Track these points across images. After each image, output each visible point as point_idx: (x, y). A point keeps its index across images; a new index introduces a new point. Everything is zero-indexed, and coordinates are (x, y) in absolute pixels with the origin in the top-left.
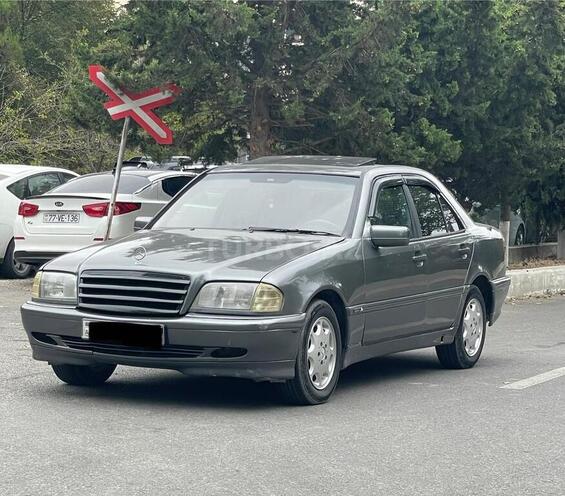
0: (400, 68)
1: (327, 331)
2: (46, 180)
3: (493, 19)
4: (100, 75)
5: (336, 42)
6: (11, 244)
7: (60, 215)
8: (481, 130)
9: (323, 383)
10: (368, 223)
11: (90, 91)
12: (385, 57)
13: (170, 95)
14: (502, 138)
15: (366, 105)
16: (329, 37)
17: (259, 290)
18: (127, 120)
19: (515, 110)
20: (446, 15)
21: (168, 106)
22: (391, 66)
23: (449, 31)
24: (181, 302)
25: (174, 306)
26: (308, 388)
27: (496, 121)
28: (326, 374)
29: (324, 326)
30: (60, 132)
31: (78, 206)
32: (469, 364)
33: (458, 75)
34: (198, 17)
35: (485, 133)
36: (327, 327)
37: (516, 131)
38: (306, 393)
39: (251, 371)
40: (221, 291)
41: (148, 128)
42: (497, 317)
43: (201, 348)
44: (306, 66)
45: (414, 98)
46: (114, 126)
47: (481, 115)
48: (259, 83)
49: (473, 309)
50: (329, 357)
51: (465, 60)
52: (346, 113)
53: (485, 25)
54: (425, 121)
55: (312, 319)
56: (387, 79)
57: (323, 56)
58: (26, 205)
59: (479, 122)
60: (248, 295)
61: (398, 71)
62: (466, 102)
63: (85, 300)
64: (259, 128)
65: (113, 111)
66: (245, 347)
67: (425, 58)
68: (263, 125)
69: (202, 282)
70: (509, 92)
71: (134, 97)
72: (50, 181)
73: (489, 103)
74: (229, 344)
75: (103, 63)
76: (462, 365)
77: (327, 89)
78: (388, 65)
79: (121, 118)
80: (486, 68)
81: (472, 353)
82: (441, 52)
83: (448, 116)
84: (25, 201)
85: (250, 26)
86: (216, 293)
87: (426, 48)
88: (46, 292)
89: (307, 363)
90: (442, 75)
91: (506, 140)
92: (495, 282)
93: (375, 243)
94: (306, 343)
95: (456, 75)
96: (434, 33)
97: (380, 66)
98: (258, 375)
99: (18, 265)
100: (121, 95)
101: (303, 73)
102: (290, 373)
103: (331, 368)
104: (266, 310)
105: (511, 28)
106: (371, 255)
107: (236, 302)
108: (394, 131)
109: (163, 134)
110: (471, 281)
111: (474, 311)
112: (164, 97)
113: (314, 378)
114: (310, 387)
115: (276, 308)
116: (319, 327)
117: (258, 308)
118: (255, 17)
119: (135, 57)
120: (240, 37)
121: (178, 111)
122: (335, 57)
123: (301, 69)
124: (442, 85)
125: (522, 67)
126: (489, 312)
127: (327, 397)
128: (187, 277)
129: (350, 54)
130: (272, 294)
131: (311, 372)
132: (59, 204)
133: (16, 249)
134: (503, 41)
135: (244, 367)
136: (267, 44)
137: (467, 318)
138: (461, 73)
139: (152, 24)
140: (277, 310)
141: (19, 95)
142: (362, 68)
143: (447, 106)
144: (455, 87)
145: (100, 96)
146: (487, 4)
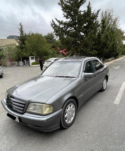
4: (59, 48)
10: (83, 73)
12: (89, 42)
18: (62, 53)
23: (96, 40)
24: (23, 109)
35: (100, 50)
36: (72, 105)
37: (103, 50)
41: (64, 53)
45: (93, 47)
54: (93, 50)
59: (100, 49)
61: (91, 44)
62: (98, 47)
65: (60, 52)
67: (93, 43)
69: (30, 102)
71: (62, 50)
73: (101, 47)
82: (95, 42)
90: (95, 44)
92: (108, 75)
95: (97, 44)
96: (94, 40)
106: (84, 81)
109: (66, 54)
112: (65, 50)
115: (51, 112)
116: (69, 107)
125: (104, 43)
142: (87, 44)
143: (96, 48)
146: (100, 36)
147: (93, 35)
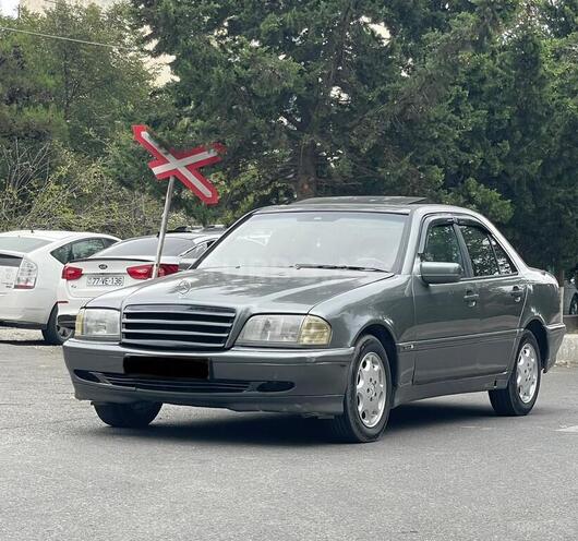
0: (449, 124)
1: (377, 368)
2: (90, 247)
3: (543, 77)
4: (145, 135)
5: (383, 97)
6: (55, 309)
7: (103, 278)
8: (533, 189)
9: (373, 422)
10: (418, 260)
11: (134, 153)
12: (434, 112)
13: (216, 154)
14: (554, 197)
15: (414, 161)
16: (376, 93)
17: (306, 322)
18: (172, 180)
19: (567, 170)
20: (494, 74)
21: (213, 166)
22: (440, 121)
23: (498, 90)
24: (226, 335)
25: (219, 340)
26: (357, 424)
27: (549, 181)
28: (375, 412)
29: (373, 362)
30: (104, 207)
31: (122, 268)
32: (524, 411)
33: (509, 134)
34: (243, 73)
36: (376, 363)
37: (570, 193)
38: (355, 430)
39: (298, 406)
40: (267, 324)
41: (193, 187)
42: (552, 364)
43: (247, 382)
44: (353, 123)
45: (464, 156)
46: (159, 187)
47: (532, 173)
48: (306, 140)
49: (527, 355)
50: (378, 395)
51: (515, 118)
52: (395, 169)
53: (535, 83)
54: (473, 181)
55: (360, 353)
56: (436, 134)
57: (371, 112)
58: (70, 268)
59: (531, 183)
60: (294, 328)
61: (446, 126)
62: (517, 162)
63: (128, 336)
64: (306, 187)
65: (157, 170)
66: (293, 381)
67: (474, 118)
68: (309, 184)
69: (248, 315)
70: (561, 151)
71: (179, 155)
72: (95, 247)
73: (541, 161)
74: (276, 378)
75: (148, 123)
76: (517, 413)
77: (375, 146)
78: (437, 120)
79: (166, 177)
80: (537, 127)
81: (527, 399)
82: (491, 111)
83: (499, 176)
84: (69, 265)
85: (296, 82)
86: (261, 326)
87: (475, 107)
88: (88, 329)
89: (356, 399)
90: (493, 134)
91: (558, 200)
92: (550, 327)
93: (426, 280)
94: (355, 379)
95: (505, 134)
96: (482, 92)
97: (429, 121)
98: (305, 410)
99: (61, 331)
100: (166, 154)
101: (351, 129)
102: (339, 408)
103: (381, 406)
104: (313, 343)
105: (562, 86)
106: (421, 292)
107: (282, 335)
108: (444, 187)
109: (208, 194)
110: (524, 325)
111: (527, 357)
112: (209, 156)
113: (364, 416)
114: (359, 425)
115: (324, 341)
116: (368, 363)
117: (306, 341)
118: (301, 72)
119: (180, 117)
120: (286, 94)
121: (224, 170)
122: (382, 114)
123: (348, 125)
124: (493, 145)
125: (574, 126)
126: (544, 358)
127: (377, 435)
128: (232, 310)
129: (398, 110)
130: (320, 327)
131: (360, 409)
132: (102, 267)
133: (59, 314)
134: (553, 100)
135: (292, 402)
136: (314, 101)
137: (521, 363)
138: (512, 131)
139: (197, 81)
140: (325, 342)
141: (64, 170)
142: (410, 123)
143: (498, 165)
144: (506, 146)
145: (145, 156)
146: (536, 62)
147: (465, 55)
